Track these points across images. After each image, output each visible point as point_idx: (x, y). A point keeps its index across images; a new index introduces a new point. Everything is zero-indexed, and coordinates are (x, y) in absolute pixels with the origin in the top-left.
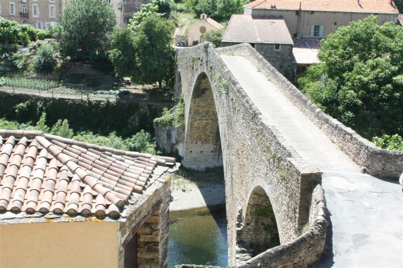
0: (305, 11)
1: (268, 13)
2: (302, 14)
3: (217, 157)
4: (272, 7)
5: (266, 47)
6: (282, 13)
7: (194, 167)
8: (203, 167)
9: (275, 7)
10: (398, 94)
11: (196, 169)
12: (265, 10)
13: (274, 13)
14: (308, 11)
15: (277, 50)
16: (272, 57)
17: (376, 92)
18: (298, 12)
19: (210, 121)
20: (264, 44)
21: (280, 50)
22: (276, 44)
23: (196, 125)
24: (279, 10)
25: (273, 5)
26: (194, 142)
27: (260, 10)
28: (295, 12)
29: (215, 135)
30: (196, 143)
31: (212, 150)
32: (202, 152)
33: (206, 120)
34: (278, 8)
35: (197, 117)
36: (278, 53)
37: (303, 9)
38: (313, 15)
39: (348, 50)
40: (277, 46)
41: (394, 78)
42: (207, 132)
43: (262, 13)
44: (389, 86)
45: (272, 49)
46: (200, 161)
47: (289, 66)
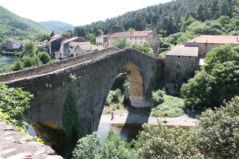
0: (209, 43)
1: (192, 45)
2: (208, 45)
3: (145, 102)
4: (194, 42)
5: (185, 57)
6: (198, 44)
7: (135, 106)
8: (139, 106)
9: (195, 42)
10: (236, 79)
11: (136, 107)
12: (191, 43)
13: (195, 44)
14: (211, 44)
15: (190, 59)
16: (188, 62)
17: (225, 77)
18: (206, 44)
19: (139, 86)
20: (184, 56)
21: (191, 59)
22: (189, 56)
23: (133, 87)
24: (197, 43)
25: (195, 41)
26: (134, 95)
27: (189, 43)
28: (204, 44)
29: (142, 93)
30: (135, 95)
31: (142, 99)
32: (138, 100)
33: (137, 85)
34: (196, 42)
35: (133, 84)
36: (190, 60)
37: (208, 42)
38: (213, 45)
39: (215, 58)
40: (190, 57)
41: (235, 71)
42: (139, 91)
43: (189, 44)
44: (231, 75)
45: (188, 58)
46: (138, 104)
47: (196, 66)
